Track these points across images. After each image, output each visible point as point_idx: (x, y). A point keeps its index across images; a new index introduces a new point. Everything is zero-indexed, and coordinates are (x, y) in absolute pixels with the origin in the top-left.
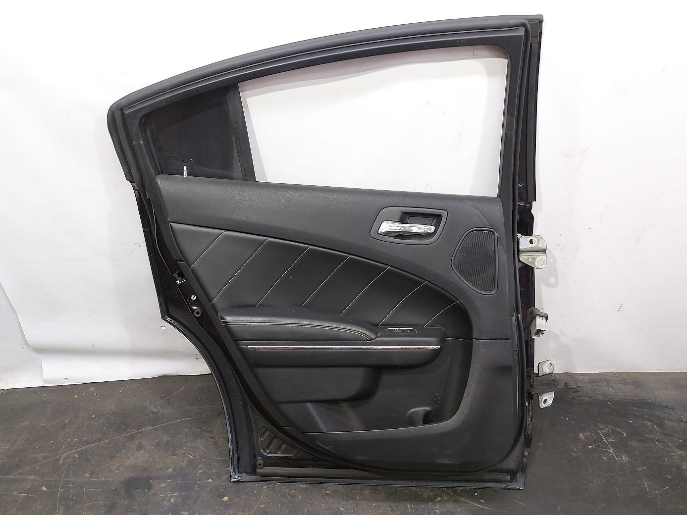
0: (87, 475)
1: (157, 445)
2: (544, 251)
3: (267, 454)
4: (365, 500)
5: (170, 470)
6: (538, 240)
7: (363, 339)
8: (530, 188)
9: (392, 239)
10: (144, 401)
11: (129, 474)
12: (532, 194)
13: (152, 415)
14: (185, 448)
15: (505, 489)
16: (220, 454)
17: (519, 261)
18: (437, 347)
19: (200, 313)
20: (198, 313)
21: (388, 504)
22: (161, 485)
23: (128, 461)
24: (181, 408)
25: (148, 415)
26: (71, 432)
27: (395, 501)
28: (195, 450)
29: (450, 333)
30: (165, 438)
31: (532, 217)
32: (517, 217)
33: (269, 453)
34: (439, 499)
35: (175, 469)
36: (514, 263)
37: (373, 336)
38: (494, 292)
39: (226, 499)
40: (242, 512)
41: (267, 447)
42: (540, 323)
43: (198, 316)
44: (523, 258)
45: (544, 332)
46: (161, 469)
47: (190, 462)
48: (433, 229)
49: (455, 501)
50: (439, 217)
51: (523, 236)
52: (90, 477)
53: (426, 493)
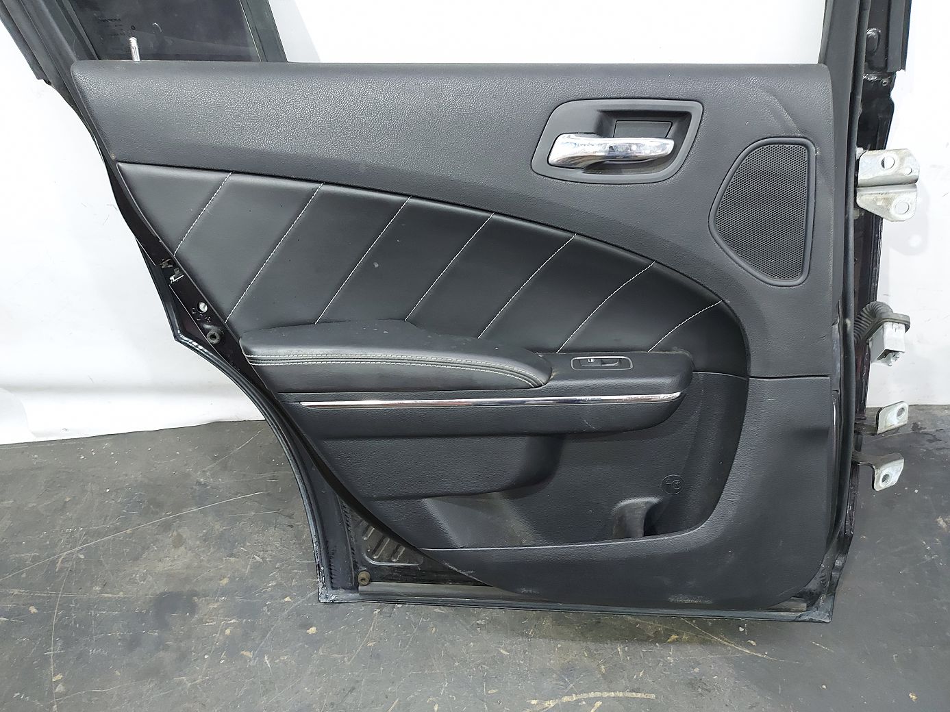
0: (98, 588)
1: (205, 539)
2: (913, 182)
3: (373, 563)
4: (544, 637)
5: (225, 581)
6: (902, 160)
7: (521, 385)
8: (895, 38)
9: (579, 174)
10: (186, 465)
11: (161, 588)
12: (898, 54)
13: (197, 488)
14: (248, 544)
15: (794, 621)
16: (304, 554)
17: (856, 205)
18: (674, 394)
19: (218, 337)
20: (213, 337)
21: (584, 644)
22: (211, 607)
23: (161, 565)
24: (244, 475)
25: (192, 488)
26: (73, 518)
27: (596, 639)
28: (265, 547)
29: (700, 363)
30: (218, 527)
31: (890, 108)
32: (859, 110)
33: (378, 560)
34: (674, 637)
35: (232, 579)
36: (846, 212)
37: (541, 378)
38: (799, 281)
39: (312, 630)
40: (339, 653)
41: (374, 552)
42: (891, 335)
43: (215, 341)
44: (866, 200)
45: (900, 355)
46: (211, 580)
47: (257, 566)
48: (669, 145)
49: (704, 642)
50: (684, 117)
51: (868, 153)
52: (101, 592)
53: (651, 626)
